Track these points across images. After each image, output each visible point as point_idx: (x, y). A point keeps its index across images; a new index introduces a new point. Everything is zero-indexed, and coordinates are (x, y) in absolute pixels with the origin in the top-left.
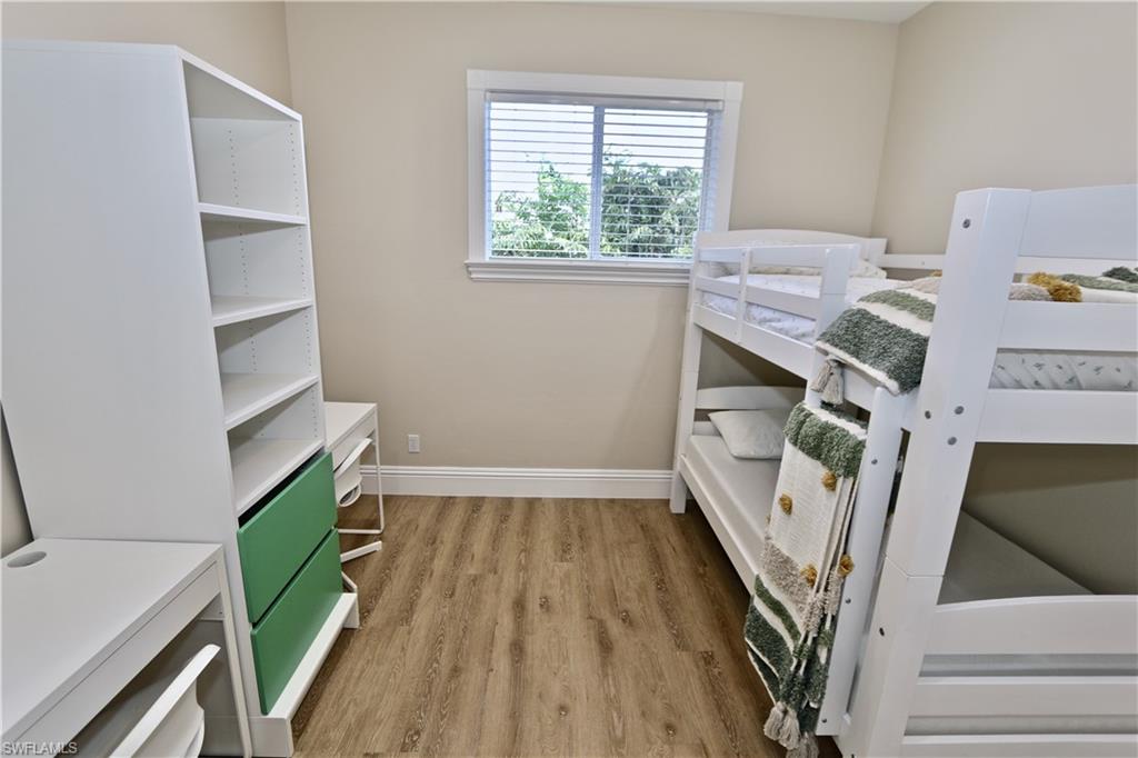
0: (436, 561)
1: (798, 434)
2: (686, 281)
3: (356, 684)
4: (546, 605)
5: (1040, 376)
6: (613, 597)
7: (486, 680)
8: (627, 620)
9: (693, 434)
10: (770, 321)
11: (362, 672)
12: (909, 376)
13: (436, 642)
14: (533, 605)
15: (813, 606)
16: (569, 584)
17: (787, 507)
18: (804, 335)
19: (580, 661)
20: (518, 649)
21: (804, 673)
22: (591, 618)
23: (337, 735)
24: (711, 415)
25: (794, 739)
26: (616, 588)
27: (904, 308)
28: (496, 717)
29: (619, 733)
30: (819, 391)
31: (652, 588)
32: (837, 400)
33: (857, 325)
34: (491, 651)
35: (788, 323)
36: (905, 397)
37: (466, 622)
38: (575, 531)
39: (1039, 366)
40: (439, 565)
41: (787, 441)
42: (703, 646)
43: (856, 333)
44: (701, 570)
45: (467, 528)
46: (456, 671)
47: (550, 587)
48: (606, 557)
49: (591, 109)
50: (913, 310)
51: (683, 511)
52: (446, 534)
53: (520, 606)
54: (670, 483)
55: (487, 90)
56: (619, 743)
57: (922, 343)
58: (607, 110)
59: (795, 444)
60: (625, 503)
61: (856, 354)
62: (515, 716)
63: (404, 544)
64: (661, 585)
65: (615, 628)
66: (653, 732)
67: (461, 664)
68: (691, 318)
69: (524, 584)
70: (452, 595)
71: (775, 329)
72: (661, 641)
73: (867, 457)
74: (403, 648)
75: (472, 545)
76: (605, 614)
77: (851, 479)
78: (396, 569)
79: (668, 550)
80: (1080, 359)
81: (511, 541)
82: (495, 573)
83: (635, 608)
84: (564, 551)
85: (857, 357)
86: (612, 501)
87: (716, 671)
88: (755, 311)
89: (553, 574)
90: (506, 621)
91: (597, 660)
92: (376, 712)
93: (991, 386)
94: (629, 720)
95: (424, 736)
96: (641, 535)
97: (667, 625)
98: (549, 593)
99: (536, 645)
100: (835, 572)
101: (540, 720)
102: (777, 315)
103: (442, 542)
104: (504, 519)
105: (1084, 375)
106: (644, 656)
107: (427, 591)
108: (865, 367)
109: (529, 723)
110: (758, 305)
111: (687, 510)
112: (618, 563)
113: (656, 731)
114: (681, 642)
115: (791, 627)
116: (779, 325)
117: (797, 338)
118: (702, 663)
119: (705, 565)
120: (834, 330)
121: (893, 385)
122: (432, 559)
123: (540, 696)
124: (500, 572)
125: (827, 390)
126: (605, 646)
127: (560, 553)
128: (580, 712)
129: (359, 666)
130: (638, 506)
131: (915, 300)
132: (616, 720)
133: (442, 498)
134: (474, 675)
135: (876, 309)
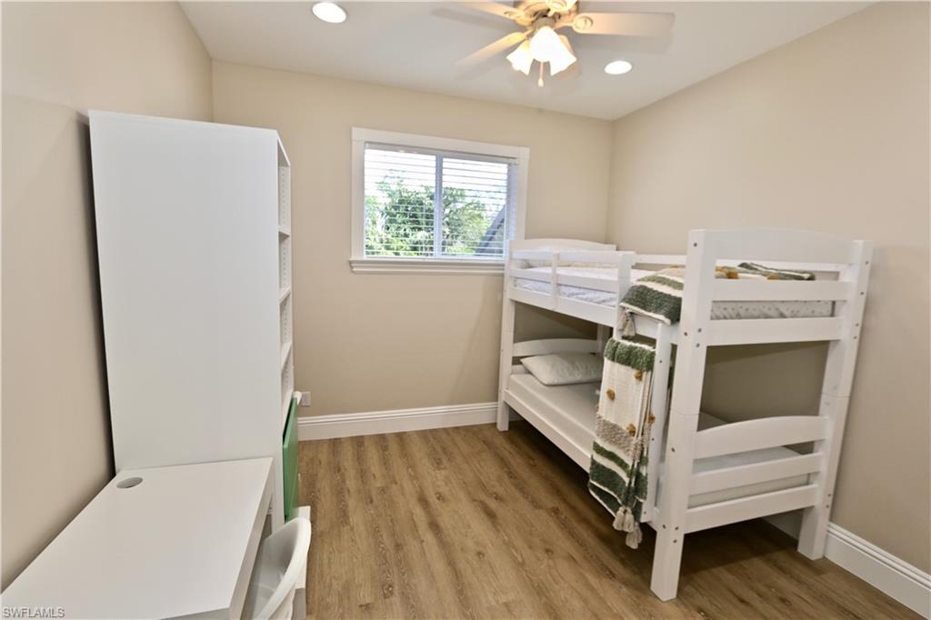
0: (348, 482)
1: (614, 353)
2: (502, 272)
3: (329, 567)
4: (440, 497)
5: (725, 313)
6: (483, 487)
7: (423, 548)
8: (498, 498)
9: (512, 374)
10: (577, 294)
11: (330, 559)
12: (675, 316)
13: (375, 532)
14: (432, 499)
15: (636, 445)
16: (451, 483)
17: (611, 395)
18: (604, 301)
19: (479, 527)
20: (434, 526)
21: (635, 484)
22: (474, 500)
23: (333, 599)
24: (522, 360)
25: (632, 526)
26: (483, 481)
27: (664, 284)
28: (439, 566)
29: (520, 560)
30: (622, 330)
31: (506, 478)
32: (632, 334)
33: (642, 293)
34: (417, 531)
35: (591, 295)
36: (673, 327)
37: (390, 516)
38: (439, 450)
39: (725, 309)
40: (352, 483)
41: (606, 359)
42: (550, 505)
43: (642, 298)
44: (532, 462)
45: (359, 458)
46: (398, 547)
47: (439, 486)
48: (467, 462)
49: (434, 158)
50: (669, 285)
51: (507, 429)
52: (346, 464)
53: (423, 501)
54: (496, 411)
55: (366, 142)
56: (522, 564)
57: (678, 301)
58: (444, 160)
59: (613, 360)
60: (468, 429)
61: (644, 308)
62: (451, 563)
63: (317, 475)
64: (511, 475)
65: (493, 504)
66: (540, 555)
67: (399, 541)
68: (508, 296)
69: (420, 487)
70: (371, 502)
71: (582, 299)
72: (524, 506)
73: (657, 359)
74: (352, 540)
75: (369, 468)
76: (483, 497)
77: (650, 373)
78: (319, 491)
79: (507, 454)
80: (740, 305)
81: (397, 463)
82: (396, 483)
83: (499, 490)
84: (438, 464)
85: (645, 309)
86: (457, 428)
87: (563, 517)
88: (564, 289)
89: (436, 479)
90: (419, 512)
91: (489, 523)
92: (354, 579)
93: (712, 319)
94: (523, 552)
95: (396, 587)
96: (485, 447)
97: (523, 496)
98: (441, 490)
99: (446, 521)
100: (647, 423)
101: (468, 563)
102: (582, 291)
103: (346, 469)
104: (385, 448)
105: (742, 312)
106: (517, 516)
107: (352, 502)
108: (651, 314)
109: (462, 565)
110: (566, 286)
111: (510, 427)
112: (478, 466)
113: (541, 554)
114: (536, 504)
115: (622, 464)
116: (585, 296)
117: (599, 303)
118: (553, 514)
119: (533, 459)
120: (630, 297)
121: (668, 321)
122: (344, 481)
123: (462, 549)
124: (399, 482)
125: (626, 330)
126: (491, 515)
127: (436, 465)
128: (491, 553)
129: (325, 556)
130: (476, 429)
131: (668, 280)
132: (514, 552)
133: (330, 440)
134: (412, 546)
135: (650, 285)
